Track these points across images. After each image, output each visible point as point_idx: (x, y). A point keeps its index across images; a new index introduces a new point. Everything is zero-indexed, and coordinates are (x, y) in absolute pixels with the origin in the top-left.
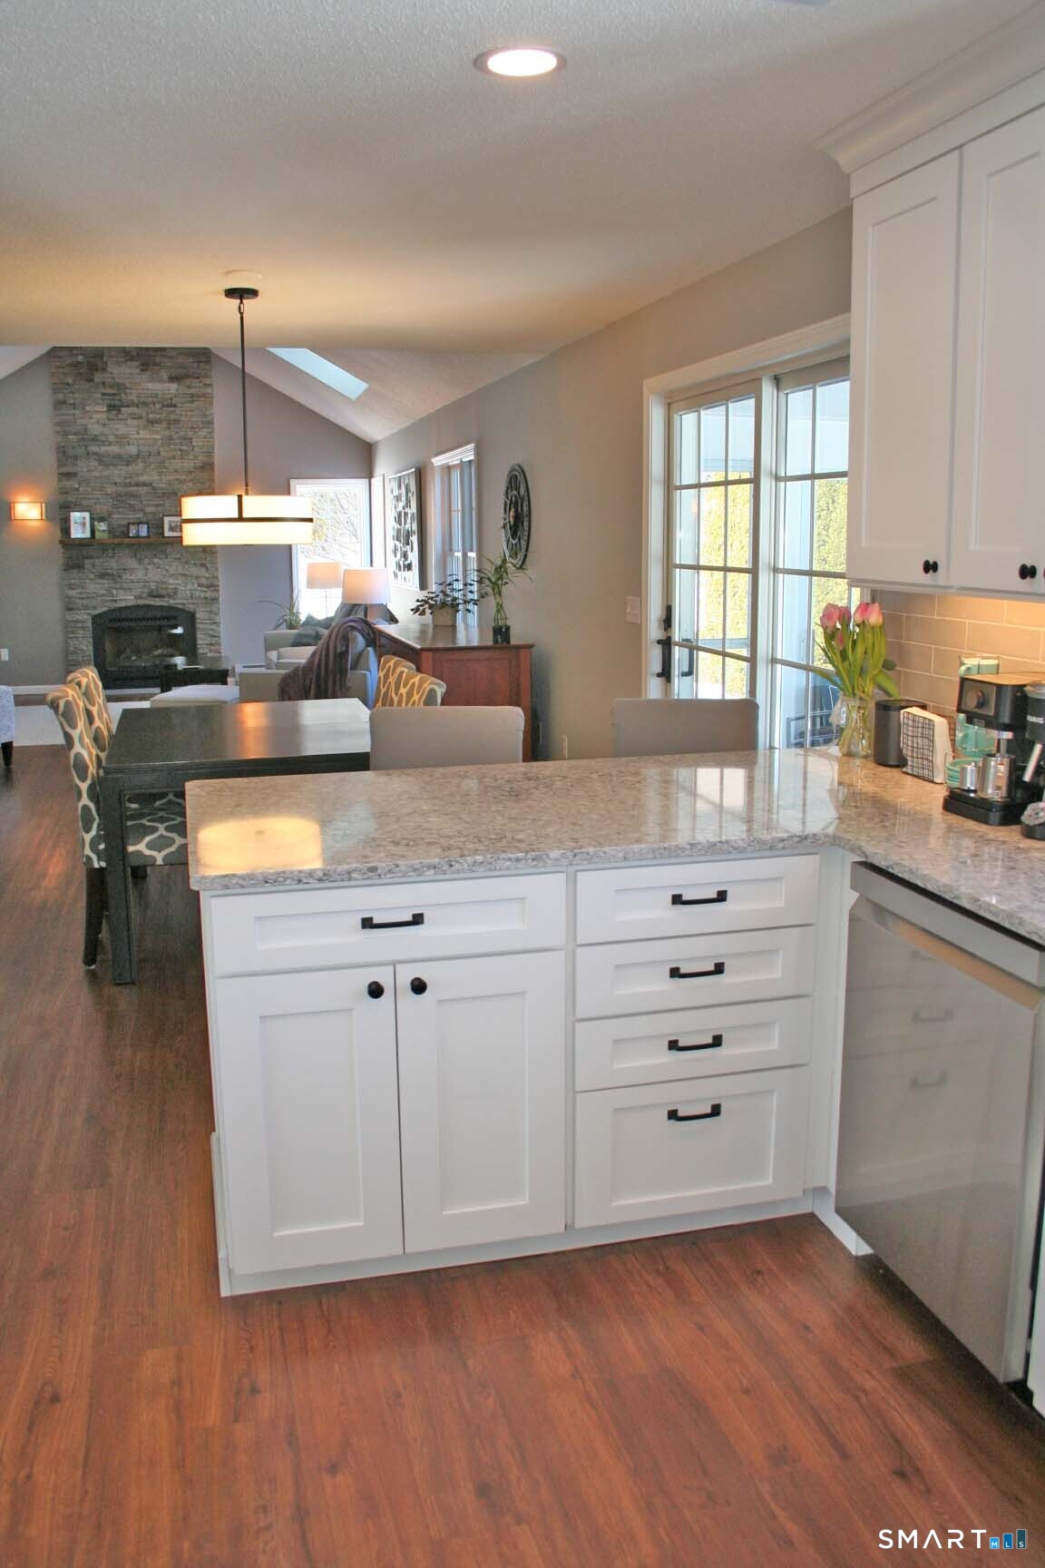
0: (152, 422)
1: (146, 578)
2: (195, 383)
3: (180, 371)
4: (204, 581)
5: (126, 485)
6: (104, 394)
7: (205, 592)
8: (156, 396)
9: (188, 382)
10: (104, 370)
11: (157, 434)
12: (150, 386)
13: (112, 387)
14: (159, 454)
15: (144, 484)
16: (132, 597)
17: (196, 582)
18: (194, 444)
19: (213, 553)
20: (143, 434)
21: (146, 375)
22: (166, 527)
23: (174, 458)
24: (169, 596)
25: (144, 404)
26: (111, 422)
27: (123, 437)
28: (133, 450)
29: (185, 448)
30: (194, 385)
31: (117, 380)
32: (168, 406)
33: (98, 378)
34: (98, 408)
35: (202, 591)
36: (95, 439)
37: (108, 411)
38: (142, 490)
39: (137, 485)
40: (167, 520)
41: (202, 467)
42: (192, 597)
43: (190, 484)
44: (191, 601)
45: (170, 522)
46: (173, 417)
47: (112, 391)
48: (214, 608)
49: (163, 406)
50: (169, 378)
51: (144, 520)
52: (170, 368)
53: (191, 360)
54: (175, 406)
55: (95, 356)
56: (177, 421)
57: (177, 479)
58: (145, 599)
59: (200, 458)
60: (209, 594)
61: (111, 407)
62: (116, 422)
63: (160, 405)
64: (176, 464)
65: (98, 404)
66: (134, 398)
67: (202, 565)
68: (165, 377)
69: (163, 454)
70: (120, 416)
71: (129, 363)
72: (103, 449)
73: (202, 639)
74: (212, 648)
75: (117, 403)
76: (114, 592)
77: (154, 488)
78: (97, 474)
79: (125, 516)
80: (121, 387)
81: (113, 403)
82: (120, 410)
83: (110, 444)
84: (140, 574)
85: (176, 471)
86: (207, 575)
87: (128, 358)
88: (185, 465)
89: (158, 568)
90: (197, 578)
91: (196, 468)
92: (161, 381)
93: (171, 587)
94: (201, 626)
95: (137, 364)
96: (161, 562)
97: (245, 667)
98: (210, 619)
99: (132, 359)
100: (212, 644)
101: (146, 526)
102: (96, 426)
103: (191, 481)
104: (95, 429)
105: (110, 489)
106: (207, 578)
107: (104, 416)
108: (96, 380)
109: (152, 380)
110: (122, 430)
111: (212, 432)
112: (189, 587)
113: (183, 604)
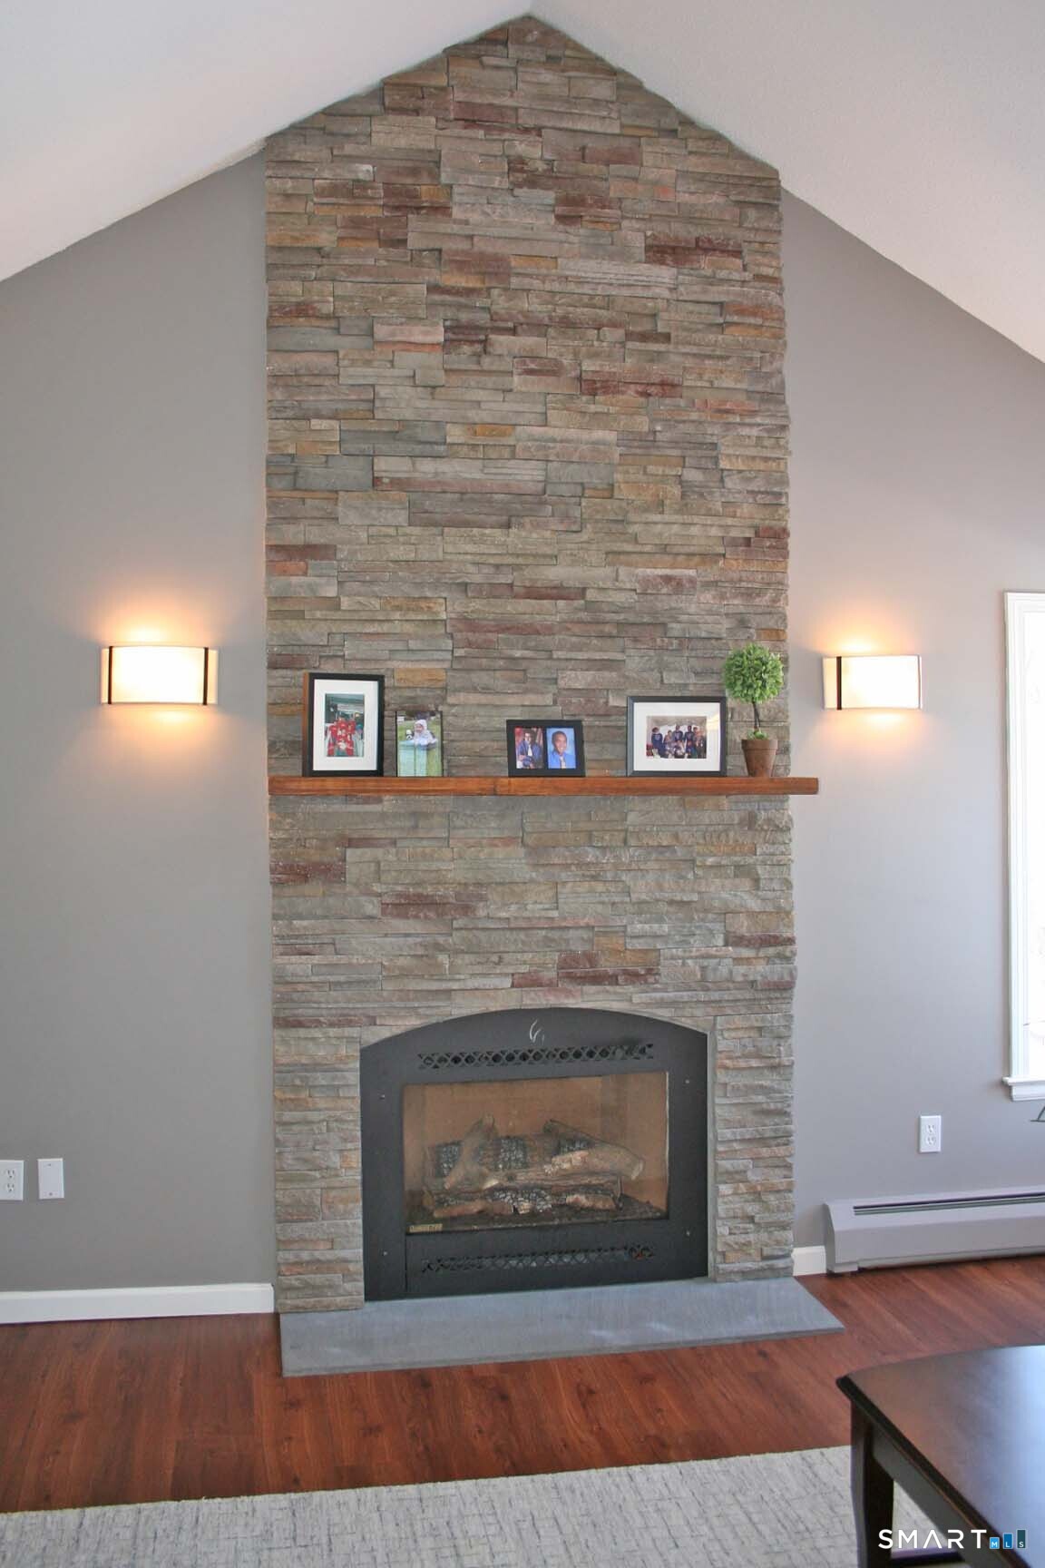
0: (592, 387)
1: (555, 914)
2: (731, 268)
3: (683, 232)
4: (743, 926)
5: (493, 591)
6: (434, 288)
7: (748, 961)
8: (609, 302)
9: (705, 264)
10: (441, 210)
11: (607, 427)
12: (590, 268)
13: (461, 265)
14: (610, 491)
15: (557, 592)
16: (507, 983)
17: (718, 927)
18: (724, 464)
19: (778, 829)
20: (562, 428)
21: (578, 234)
22: (641, 739)
23: (660, 506)
24: (633, 977)
25: (567, 324)
26: (454, 379)
27: (498, 428)
28: (526, 474)
29: (693, 475)
30: (722, 274)
31: (480, 245)
32: (644, 337)
33: (418, 232)
34: (417, 334)
35: (738, 961)
36: (401, 435)
37: (448, 345)
38: (558, 611)
39: (533, 593)
40: (644, 713)
41: (748, 541)
42: (704, 979)
43: (708, 597)
44: (702, 996)
45: (656, 723)
46: (657, 371)
47: (460, 281)
48: (775, 1019)
49: (629, 336)
50: (648, 248)
51: (556, 713)
52: (651, 219)
53: (715, 199)
54: (667, 338)
55: (414, 172)
56: (668, 387)
57: (668, 579)
58: (551, 986)
59: (746, 510)
60: (760, 970)
61: (459, 334)
62: (473, 380)
63: (620, 333)
64: (667, 526)
65: (413, 319)
66: (533, 305)
67: (742, 871)
68: (638, 242)
69: (623, 492)
70: (487, 362)
71: (521, 192)
72: (427, 468)
73: (729, 1124)
74: (765, 1152)
75: (483, 319)
76: (443, 959)
77: (590, 606)
78: (400, 552)
79: (496, 700)
80: (493, 268)
81: (464, 317)
82: (485, 342)
83: (452, 452)
84: (536, 906)
85: (664, 549)
86: (754, 904)
87: (521, 177)
88: (694, 530)
89: (595, 878)
90: (725, 913)
91: (734, 543)
92: (623, 255)
93: (638, 944)
94: (722, 1077)
95: (549, 197)
96: (607, 859)
97: (859, 1209)
98: (758, 1056)
99: (533, 181)
100: (762, 1141)
101: (570, 733)
102: (407, 392)
103: (708, 585)
104: (403, 402)
105: (447, 608)
106: (752, 914)
107: (435, 359)
108: (414, 241)
109: (594, 250)
110: (493, 407)
111: (784, 428)
112: (697, 946)
113: (673, 1004)
